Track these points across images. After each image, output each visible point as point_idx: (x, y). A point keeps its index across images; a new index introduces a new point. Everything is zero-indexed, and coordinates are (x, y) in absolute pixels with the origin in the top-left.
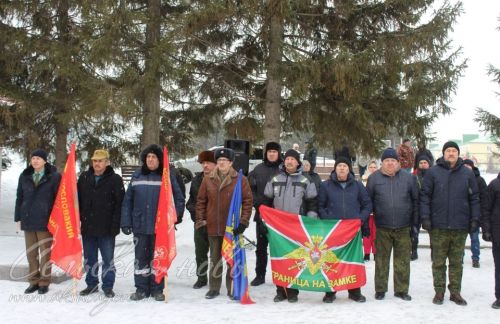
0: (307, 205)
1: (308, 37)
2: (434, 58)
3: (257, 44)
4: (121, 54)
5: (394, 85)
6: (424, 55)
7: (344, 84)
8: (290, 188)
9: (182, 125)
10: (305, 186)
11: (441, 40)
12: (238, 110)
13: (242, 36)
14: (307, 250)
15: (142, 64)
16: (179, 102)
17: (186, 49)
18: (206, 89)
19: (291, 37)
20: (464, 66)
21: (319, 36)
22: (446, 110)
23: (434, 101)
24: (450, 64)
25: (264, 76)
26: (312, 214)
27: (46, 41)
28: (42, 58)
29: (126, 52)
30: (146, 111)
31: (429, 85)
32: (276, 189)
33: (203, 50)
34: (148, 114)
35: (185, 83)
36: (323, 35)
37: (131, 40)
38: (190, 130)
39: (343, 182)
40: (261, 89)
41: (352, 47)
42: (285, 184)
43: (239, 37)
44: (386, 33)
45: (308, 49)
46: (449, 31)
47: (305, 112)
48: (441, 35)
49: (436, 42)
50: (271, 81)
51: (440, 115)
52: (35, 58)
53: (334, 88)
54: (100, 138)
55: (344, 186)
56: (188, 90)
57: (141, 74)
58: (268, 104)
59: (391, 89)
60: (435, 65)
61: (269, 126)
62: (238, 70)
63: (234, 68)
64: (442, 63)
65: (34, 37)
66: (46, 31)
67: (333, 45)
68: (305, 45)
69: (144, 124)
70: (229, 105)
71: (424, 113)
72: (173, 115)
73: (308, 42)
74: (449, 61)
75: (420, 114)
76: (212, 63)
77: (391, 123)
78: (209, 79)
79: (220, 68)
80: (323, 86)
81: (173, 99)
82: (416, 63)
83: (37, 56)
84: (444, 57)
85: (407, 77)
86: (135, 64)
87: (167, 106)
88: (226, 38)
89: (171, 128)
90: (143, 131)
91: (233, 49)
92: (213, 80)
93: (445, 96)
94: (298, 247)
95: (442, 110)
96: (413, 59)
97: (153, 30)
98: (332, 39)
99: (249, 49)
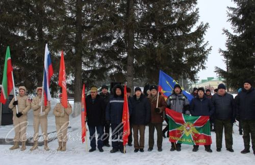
0: (186, 108)
1: (144, 38)
2: (197, 46)
3: (123, 41)
4: (65, 46)
5: (181, 58)
6: (193, 45)
7: (161, 57)
8: (178, 101)
9: (91, 76)
10: (184, 100)
11: (200, 39)
12: (115, 69)
13: (116, 38)
14: (185, 126)
15: (74, 50)
16: (90, 66)
17: (93, 44)
18: (101, 61)
19: (137, 38)
20: (210, 49)
21: (149, 37)
22: (204, 68)
23: (199, 64)
24: (204, 48)
25: (126, 55)
26: (188, 112)
27: (33, 42)
28: (31, 49)
29: (67, 46)
30: (76, 70)
31: (196, 57)
32: (172, 102)
33: (100, 44)
34: (77, 72)
35: (92, 58)
36: (150, 37)
37: (69, 41)
38: (95, 78)
39: (201, 98)
40: (125, 60)
41: (163, 42)
42: (176, 99)
43: (115, 39)
44: (177, 36)
45: (144, 43)
46: (204, 35)
47: (144, 70)
48: (201, 36)
49: (198, 39)
50: (130, 57)
51: (201, 70)
52: (28, 49)
53: (157, 59)
54: (57, 83)
55: (201, 100)
56: (93, 61)
57: (73, 54)
58: (128, 67)
59: (180, 59)
60: (198, 49)
61: (129, 76)
62: (115, 52)
63: (113, 51)
64: (201, 48)
65: (28, 40)
66: (33, 37)
67: (155, 42)
68: (143, 41)
69: (75, 76)
70: (111, 67)
71: (194, 69)
72: (87, 72)
73: (144, 40)
74: (203, 47)
75: (192, 69)
76: (103, 50)
77: (180, 74)
78: (102, 56)
79: (107, 52)
80: (152, 58)
81: (87, 65)
82: (190, 48)
83: (29, 48)
84: (201, 45)
85: (186, 54)
86: (71, 50)
87: (85, 68)
88: (110, 39)
89: (86, 77)
90: (75, 79)
91: (112, 44)
92: (104, 57)
93: (203, 62)
94: (180, 126)
95: (201, 68)
96: (189, 47)
97: (79, 37)
98: (154, 39)
99: (119, 43)
